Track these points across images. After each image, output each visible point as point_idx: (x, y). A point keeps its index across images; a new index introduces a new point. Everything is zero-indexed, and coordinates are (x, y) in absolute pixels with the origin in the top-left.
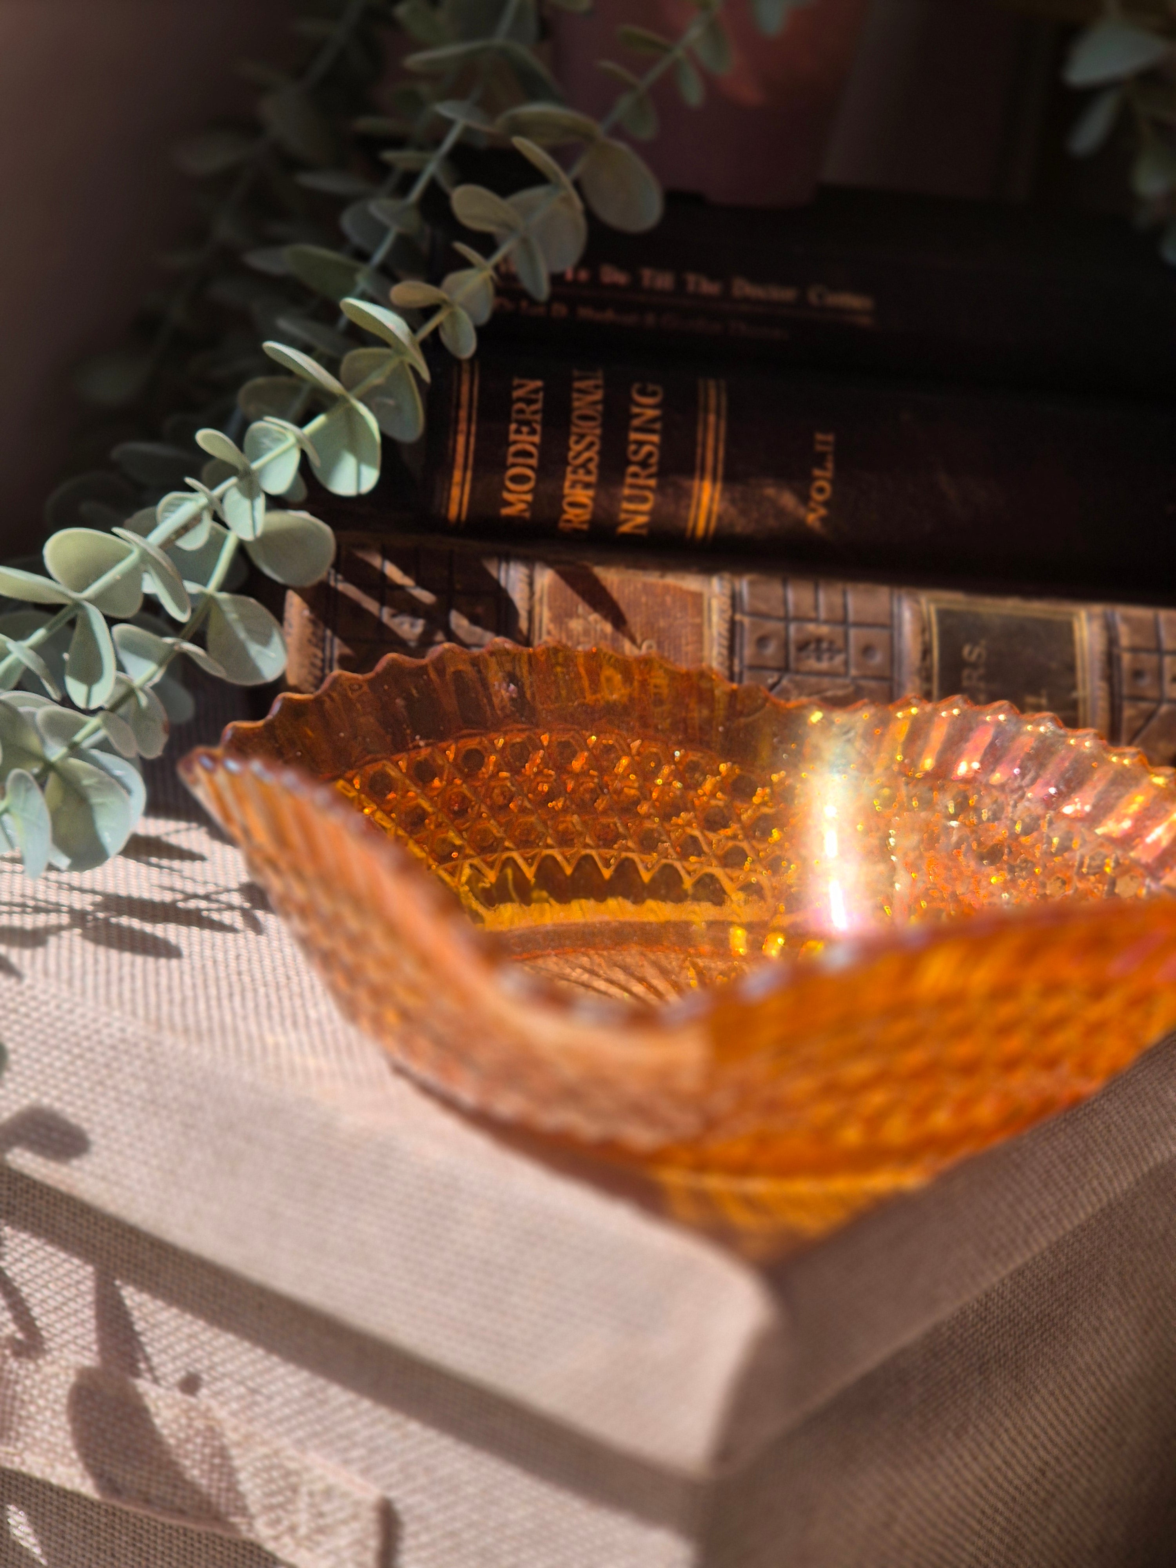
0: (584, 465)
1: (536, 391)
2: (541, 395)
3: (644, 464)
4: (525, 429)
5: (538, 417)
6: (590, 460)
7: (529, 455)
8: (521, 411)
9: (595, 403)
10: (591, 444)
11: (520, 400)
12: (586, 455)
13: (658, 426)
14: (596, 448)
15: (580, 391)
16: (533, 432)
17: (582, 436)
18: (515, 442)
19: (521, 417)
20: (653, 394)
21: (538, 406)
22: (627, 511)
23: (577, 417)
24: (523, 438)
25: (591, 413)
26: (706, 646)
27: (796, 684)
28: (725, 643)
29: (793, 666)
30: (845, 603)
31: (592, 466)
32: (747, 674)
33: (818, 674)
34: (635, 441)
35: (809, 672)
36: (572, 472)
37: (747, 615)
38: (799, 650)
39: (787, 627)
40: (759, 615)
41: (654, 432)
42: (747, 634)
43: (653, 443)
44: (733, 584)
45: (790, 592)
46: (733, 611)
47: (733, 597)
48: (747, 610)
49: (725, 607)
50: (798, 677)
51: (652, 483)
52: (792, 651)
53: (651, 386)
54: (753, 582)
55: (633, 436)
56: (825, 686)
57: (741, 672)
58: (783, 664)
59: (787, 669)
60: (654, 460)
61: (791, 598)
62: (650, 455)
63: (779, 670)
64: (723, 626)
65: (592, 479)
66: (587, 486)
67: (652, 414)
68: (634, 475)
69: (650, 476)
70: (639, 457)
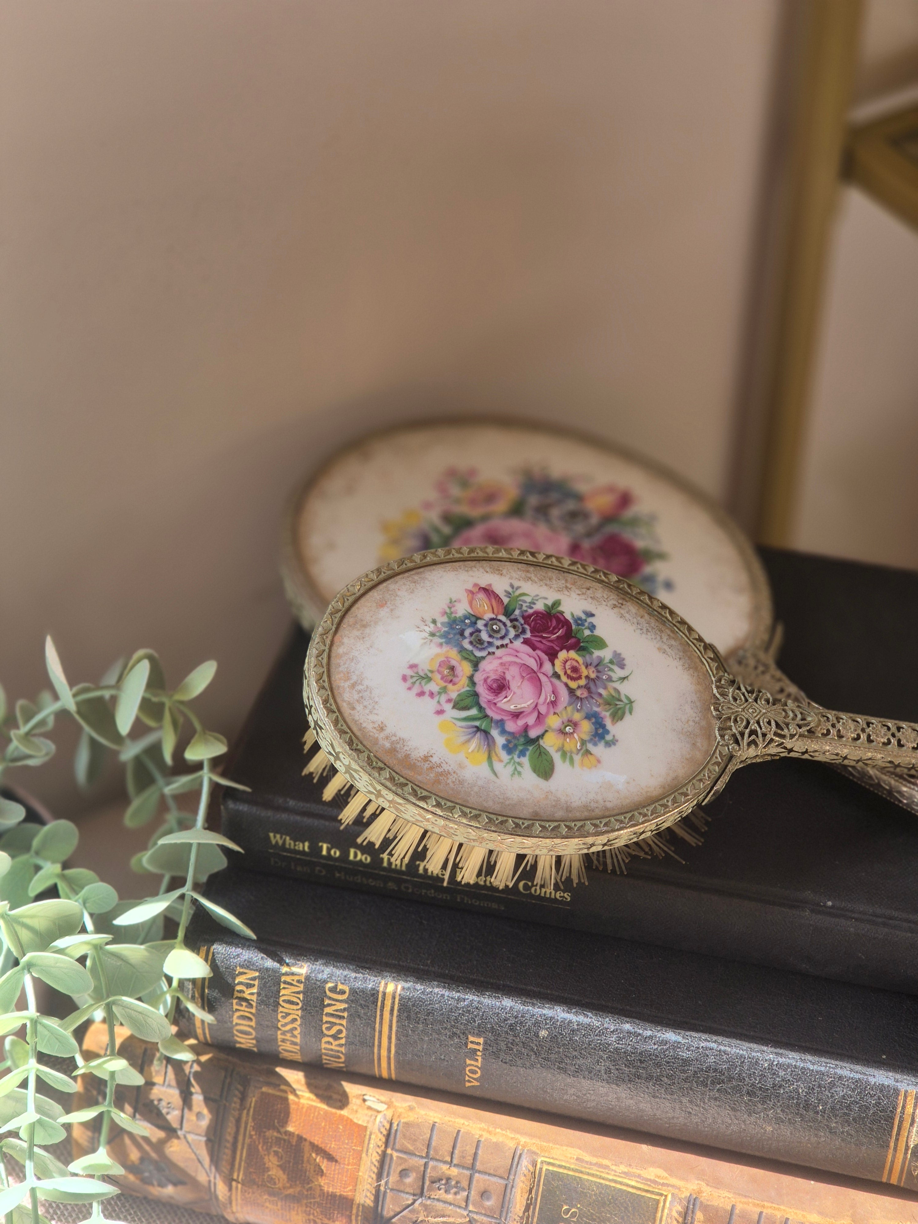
0: (291, 1031)
1: (254, 979)
2: (256, 983)
3: (335, 1037)
4: (244, 1004)
5: (254, 998)
6: (295, 1029)
7: (250, 1019)
8: (241, 991)
9: (298, 993)
10: (294, 1020)
11: (240, 983)
12: (291, 1026)
13: (345, 1014)
14: (299, 1022)
15: (286, 983)
16: (250, 1006)
17: (288, 1014)
18: (237, 1010)
19: (242, 995)
20: (342, 993)
21: (255, 990)
22: (326, 1059)
23: (284, 1001)
24: (242, 1008)
25: (295, 1000)
26: (362, 1168)
27: (426, 1208)
28: (376, 1170)
29: (425, 1193)
30: (475, 1154)
31: (296, 1033)
32: (389, 1194)
33: (445, 1202)
34: (327, 1022)
35: (438, 1200)
36: (281, 1034)
37: (397, 1151)
38: (433, 1182)
39: (426, 1165)
40: (405, 1153)
41: (342, 1018)
42: (393, 1166)
43: (342, 1025)
44: (391, 1124)
45: (434, 1138)
46: (386, 1147)
47: (388, 1136)
48: (397, 1146)
49: (380, 1143)
50: (429, 1202)
51: (343, 1049)
52: (427, 1183)
53: (340, 987)
54: (407, 1125)
55: (325, 1019)
56: (448, 1213)
57: (385, 1192)
58: (418, 1191)
59: (422, 1194)
60: (343, 1035)
61: (434, 1143)
62: (340, 1032)
63: (414, 1195)
64: (375, 1158)
65: (298, 1040)
66: (294, 1043)
67: (341, 1006)
68: (328, 1043)
69: (340, 1045)
70: (331, 1032)
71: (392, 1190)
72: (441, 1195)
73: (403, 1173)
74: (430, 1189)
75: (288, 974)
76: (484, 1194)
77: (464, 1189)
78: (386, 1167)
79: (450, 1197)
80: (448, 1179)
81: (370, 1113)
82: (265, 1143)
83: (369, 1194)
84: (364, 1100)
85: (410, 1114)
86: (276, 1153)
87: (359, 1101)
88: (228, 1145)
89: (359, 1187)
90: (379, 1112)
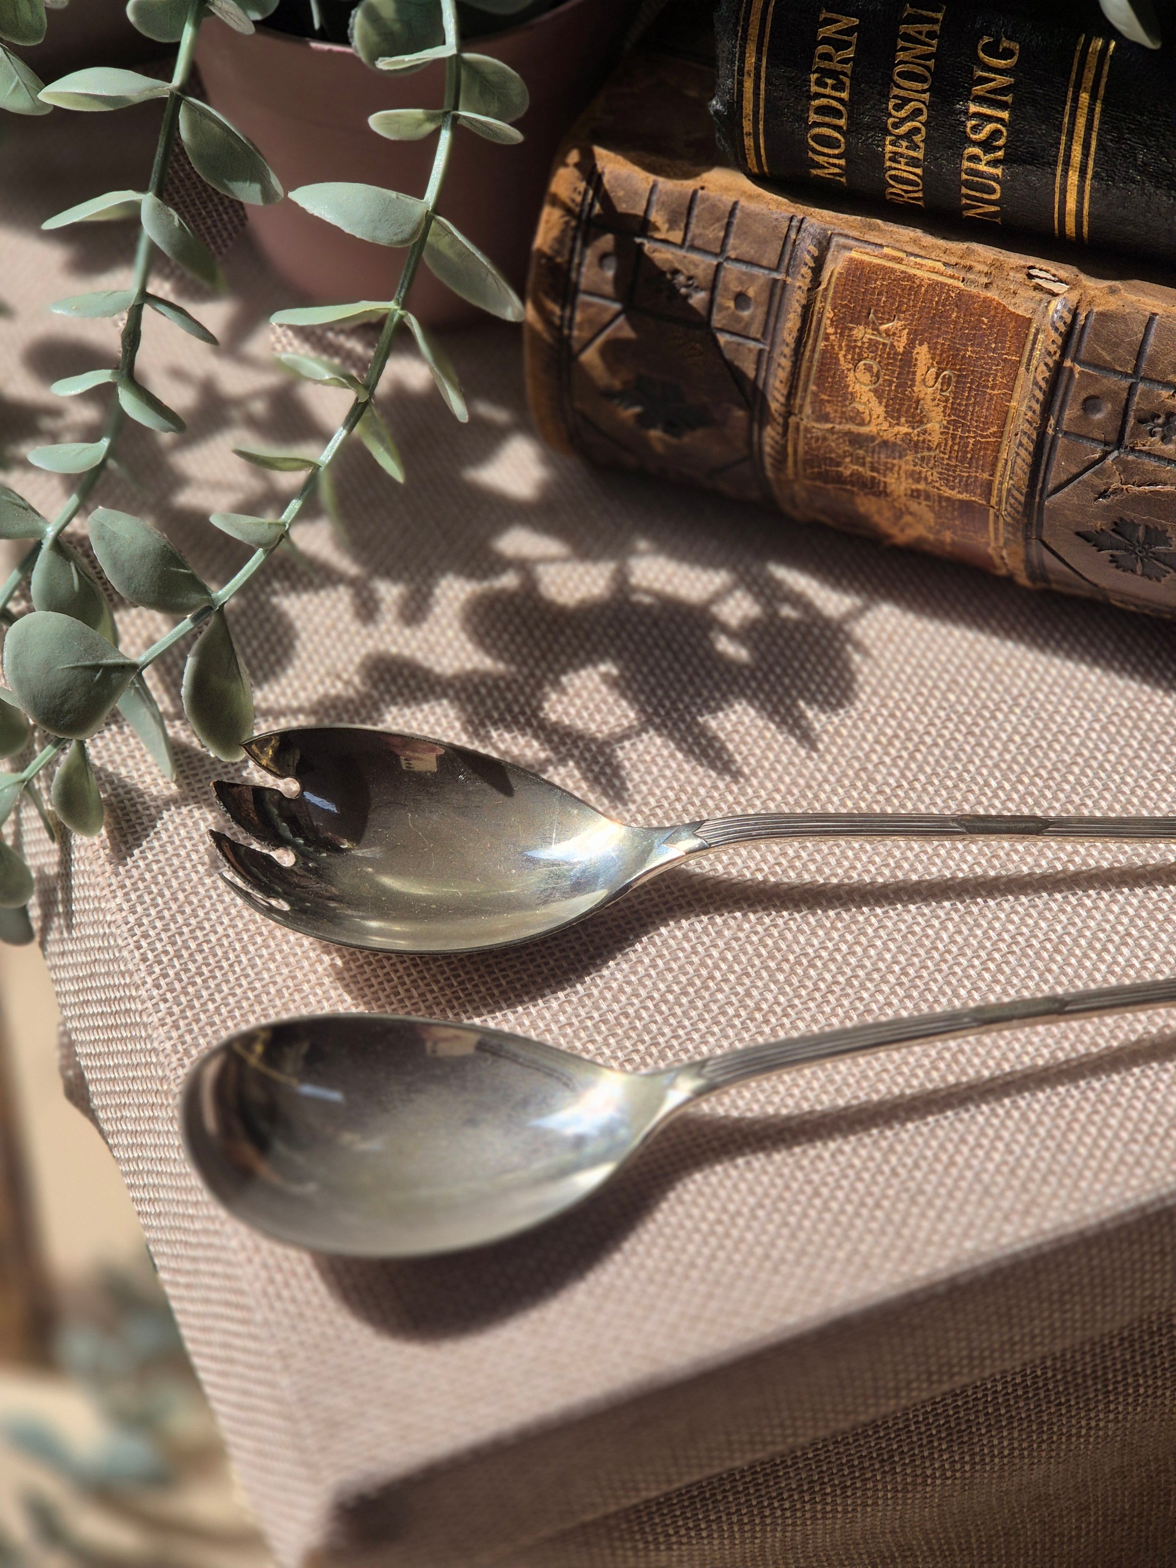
0: (908, 136)
1: (849, 31)
2: (854, 38)
3: (987, 145)
4: (830, 81)
5: (848, 67)
6: (916, 130)
7: (838, 114)
8: (827, 57)
9: (927, 57)
10: (917, 112)
11: (826, 41)
12: (909, 125)
13: (1008, 99)
14: (923, 118)
15: (907, 37)
16: (839, 86)
17: (906, 101)
18: (818, 96)
19: (824, 64)
20: (1007, 54)
21: (850, 53)
22: (968, 197)
23: (901, 75)
24: (828, 91)
25: (919, 70)
26: (1016, 395)
27: (1125, 468)
28: (1040, 396)
29: (1127, 441)
31: (918, 139)
32: (1062, 441)
33: (1160, 458)
34: (976, 115)
35: (1149, 454)
36: (893, 143)
37: (1081, 363)
38: (1141, 421)
39: (1132, 389)
40: (1096, 367)
41: (1003, 106)
42: (1073, 389)
43: (1000, 120)
44: (1075, 315)
45: (1152, 339)
46: (1063, 356)
47: (1067, 337)
48: (1083, 355)
49: (1053, 348)
50: (1131, 457)
51: (998, 171)
52: (1131, 421)
53: (1005, 44)
54: (1104, 316)
55: (973, 108)
56: (1164, 476)
57: (1054, 438)
58: (1113, 437)
59: (1119, 443)
60: (1001, 142)
61: (1149, 350)
62: (995, 134)
63: (1106, 444)
64: (1042, 373)
65: (919, 154)
66: (913, 162)
67: (1002, 81)
68: (974, 158)
69: (994, 163)
70: (982, 136)
71: (1066, 433)
72: (1155, 444)
73: (1090, 404)
74: (1135, 434)
75: (912, 20)
78: (1060, 393)
79: (1169, 448)
80: (1170, 415)
81: (1038, 295)
82: (850, 348)
83: (1025, 440)
84: (1031, 277)
85: (1111, 299)
86: (869, 368)
87: (1021, 276)
88: (787, 351)
89: (1010, 427)
90: (1055, 295)
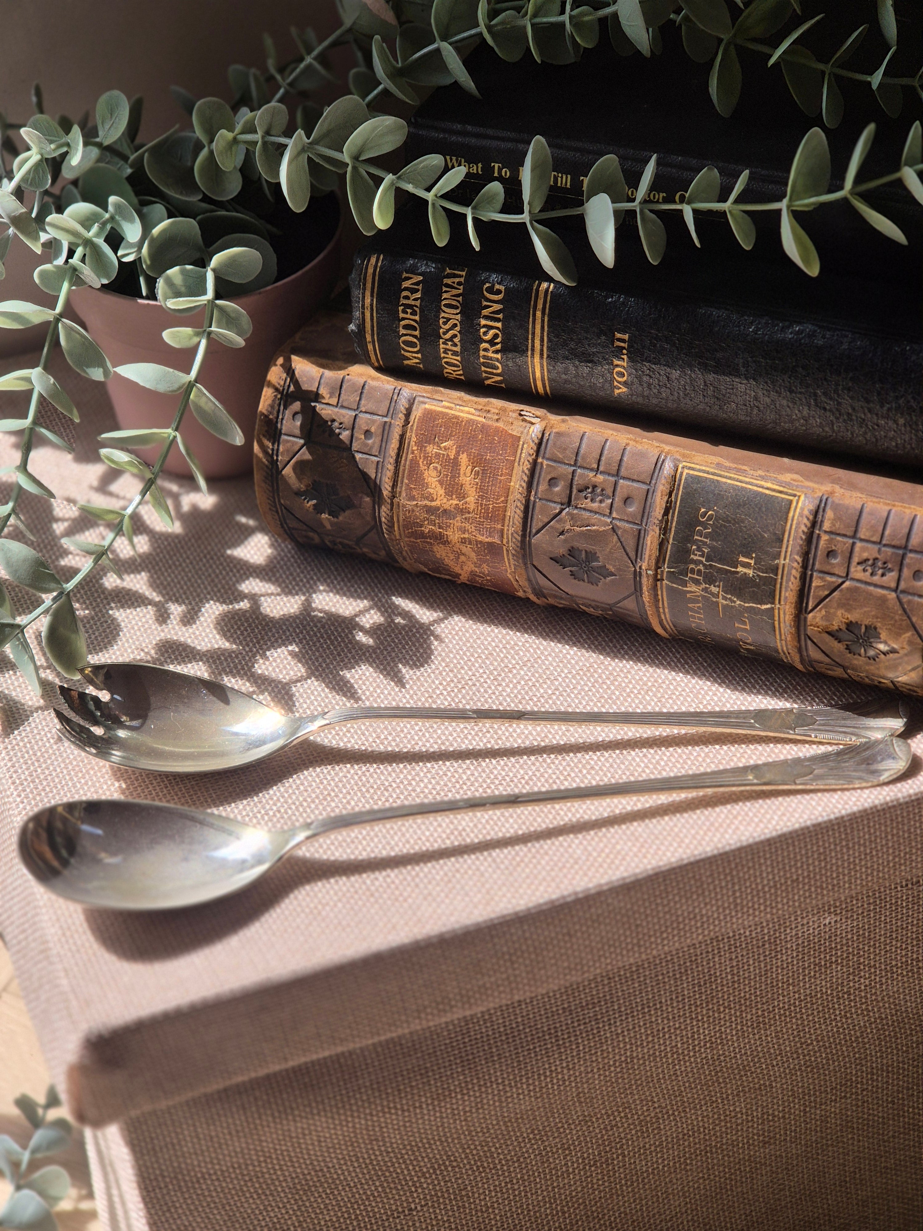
0: (451, 339)
1: (417, 284)
2: (420, 287)
3: (492, 342)
4: (409, 311)
5: (418, 303)
6: (455, 336)
7: (414, 329)
8: (407, 297)
9: (458, 295)
10: (455, 325)
11: (406, 289)
12: (451, 333)
13: (501, 316)
14: (458, 328)
15: (447, 285)
16: (414, 313)
17: (449, 319)
18: (404, 319)
19: (406, 302)
20: (499, 292)
22: (486, 372)
23: (445, 305)
24: (408, 316)
25: (454, 303)
26: (513, 479)
27: (572, 517)
28: (526, 479)
29: (573, 503)
30: (621, 460)
31: (456, 340)
32: (539, 504)
33: (591, 511)
34: (485, 326)
35: (584, 509)
36: (444, 343)
37: (548, 459)
38: (580, 491)
39: (574, 472)
40: (555, 461)
41: (498, 320)
42: (543, 474)
43: (497, 328)
44: (543, 434)
45: (583, 446)
46: (537, 456)
47: (539, 445)
48: (547, 456)
49: (531, 452)
50: (575, 511)
51: (499, 356)
52: (575, 491)
53: (497, 287)
54: (559, 434)
55: (483, 322)
56: (593, 521)
57: (535, 502)
58: (566, 500)
59: (569, 504)
60: (499, 340)
61: (582, 451)
62: (496, 336)
63: (562, 504)
64: (527, 466)
65: (458, 349)
66: (455, 353)
67: (497, 307)
68: (486, 350)
69: (496, 352)
70: (488, 337)
71: (541, 499)
72: (588, 504)
73: (552, 482)
74: (577, 499)
75: (449, 276)
76: (627, 500)
77: (608, 497)
78: (536, 476)
79: (595, 505)
80: (594, 487)
81: (524, 424)
82: (426, 458)
83: (519, 504)
84: (521, 415)
85: (563, 425)
86: (436, 468)
87: (515, 415)
88: (392, 461)
89: (511, 497)
90: (533, 424)
